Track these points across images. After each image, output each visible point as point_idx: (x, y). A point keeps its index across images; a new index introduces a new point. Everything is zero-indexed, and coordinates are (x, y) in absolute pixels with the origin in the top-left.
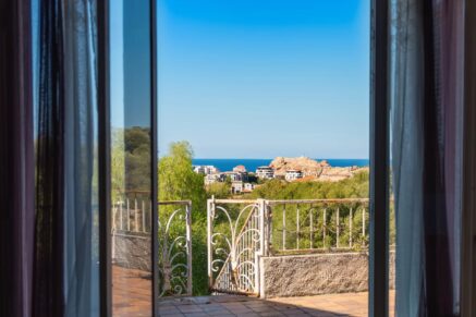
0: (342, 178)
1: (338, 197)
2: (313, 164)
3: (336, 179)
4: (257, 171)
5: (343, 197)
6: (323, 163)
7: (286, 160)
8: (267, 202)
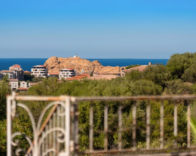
0: (115, 77)
1: (114, 94)
2: (86, 64)
3: (109, 77)
4: (32, 70)
5: (119, 94)
6: (95, 62)
7: (60, 59)
8: (73, 99)
